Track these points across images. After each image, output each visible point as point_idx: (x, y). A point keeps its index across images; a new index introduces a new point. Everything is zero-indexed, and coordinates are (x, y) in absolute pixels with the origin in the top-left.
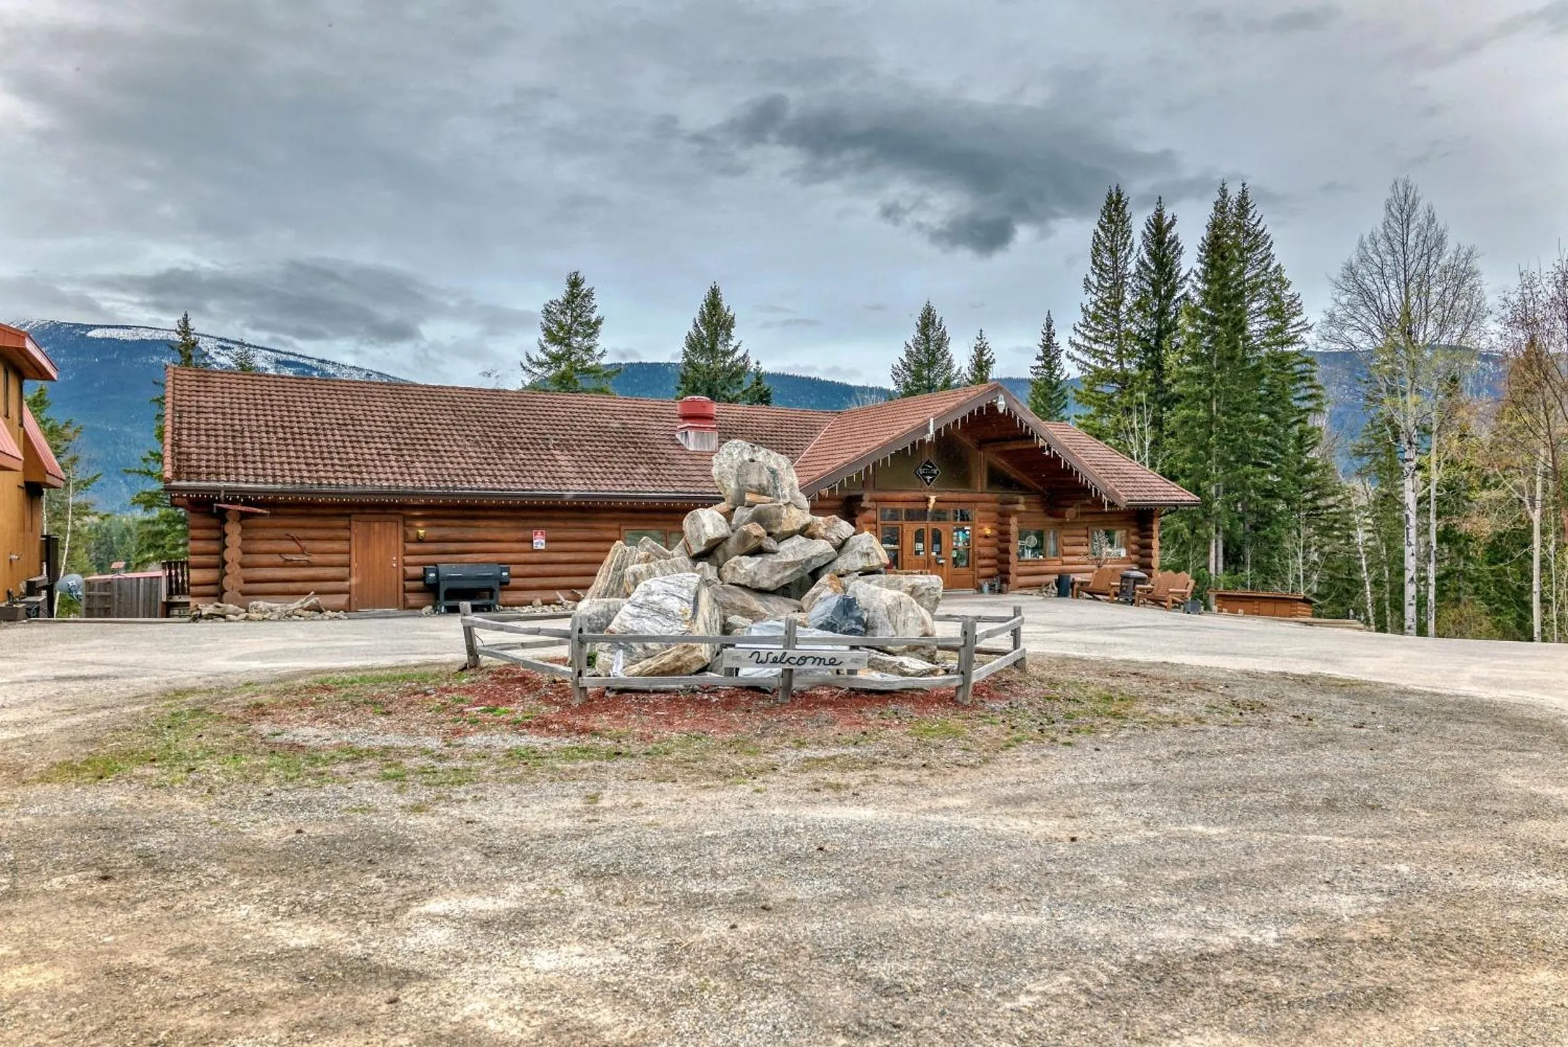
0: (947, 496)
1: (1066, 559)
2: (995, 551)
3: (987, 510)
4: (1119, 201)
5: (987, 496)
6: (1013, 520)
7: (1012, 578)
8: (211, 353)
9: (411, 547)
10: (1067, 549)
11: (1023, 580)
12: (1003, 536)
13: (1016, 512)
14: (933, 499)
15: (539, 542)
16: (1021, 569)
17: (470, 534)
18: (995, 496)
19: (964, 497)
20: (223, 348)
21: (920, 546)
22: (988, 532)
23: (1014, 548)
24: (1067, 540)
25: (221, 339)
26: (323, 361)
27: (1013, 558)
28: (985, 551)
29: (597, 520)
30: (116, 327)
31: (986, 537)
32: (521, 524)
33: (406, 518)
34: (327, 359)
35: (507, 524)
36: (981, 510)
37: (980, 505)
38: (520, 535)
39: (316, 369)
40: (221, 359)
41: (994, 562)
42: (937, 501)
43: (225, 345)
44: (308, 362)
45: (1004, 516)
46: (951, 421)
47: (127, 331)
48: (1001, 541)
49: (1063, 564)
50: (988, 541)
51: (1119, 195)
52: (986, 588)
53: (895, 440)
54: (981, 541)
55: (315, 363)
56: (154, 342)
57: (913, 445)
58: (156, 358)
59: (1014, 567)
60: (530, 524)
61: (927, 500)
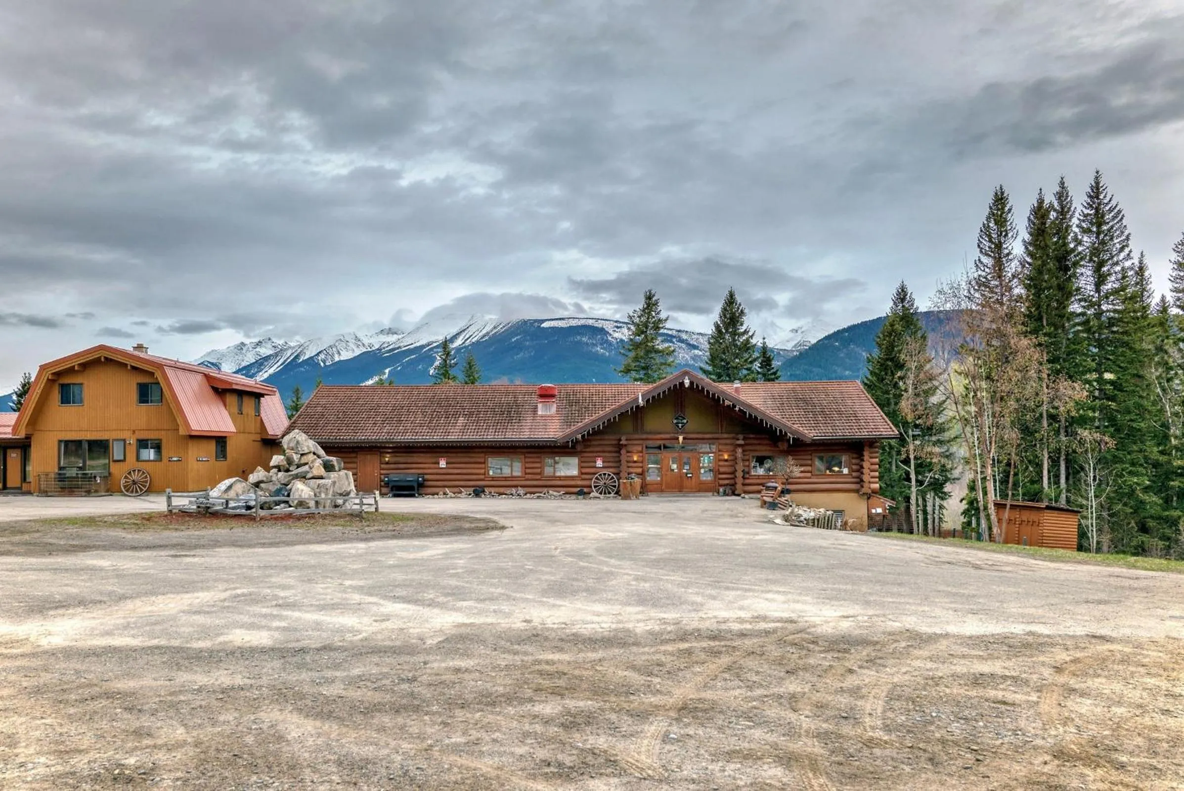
2: (730, 469)
3: (726, 444)
5: (725, 436)
6: (738, 450)
7: (739, 486)
8: (611, 332)
9: (383, 466)
12: (734, 459)
13: (741, 445)
14: (681, 438)
15: (443, 464)
17: (410, 460)
19: (708, 435)
20: (618, 327)
21: (674, 466)
22: (726, 457)
23: (739, 467)
25: (616, 322)
26: (679, 331)
27: (739, 474)
28: (725, 469)
29: (475, 452)
31: (726, 461)
32: (434, 455)
33: (381, 453)
34: (682, 329)
35: (428, 455)
36: (721, 444)
37: (720, 441)
38: (434, 460)
39: (674, 337)
40: (616, 335)
41: (729, 476)
42: (684, 439)
43: (619, 325)
44: (670, 332)
45: (734, 447)
46: (656, 394)
50: (726, 463)
53: (621, 407)
54: (720, 463)
55: (674, 333)
56: (578, 326)
57: (632, 409)
58: (579, 338)
59: (739, 480)
60: (438, 455)
61: (678, 439)
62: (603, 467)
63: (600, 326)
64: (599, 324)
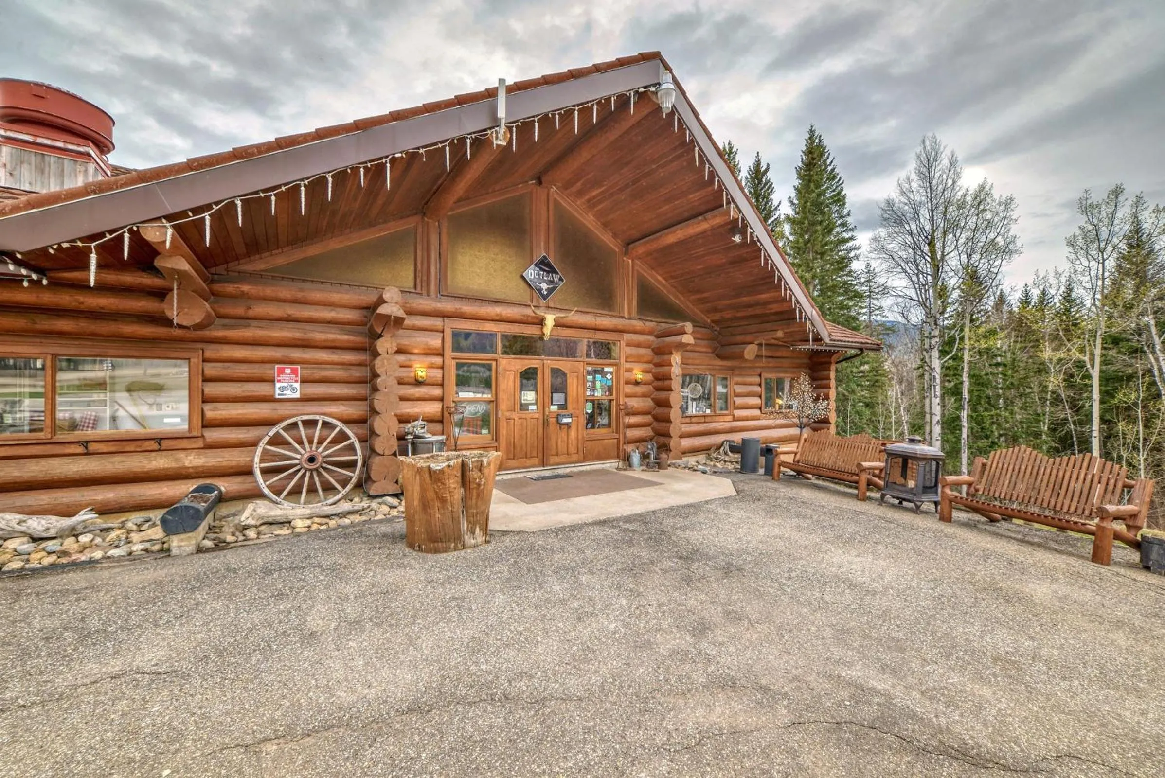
0: (574, 317)
1: (737, 413)
2: (648, 403)
3: (638, 345)
5: (638, 324)
6: (676, 359)
7: (673, 443)
10: (739, 401)
11: (686, 443)
12: (661, 382)
13: (681, 346)
14: (550, 320)
16: (686, 428)
18: (650, 325)
19: (606, 321)
21: (529, 396)
22: (639, 376)
23: (676, 397)
24: (739, 389)
27: (675, 413)
28: (635, 403)
31: (637, 383)
36: (628, 345)
37: (627, 337)
41: (648, 419)
42: (558, 324)
45: (661, 353)
48: (658, 389)
49: (735, 419)
50: (639, 390)
52: (636, 458)
54: (630, 389)
59: (677, 426)
61: (541, 322)
62: (305, 399)
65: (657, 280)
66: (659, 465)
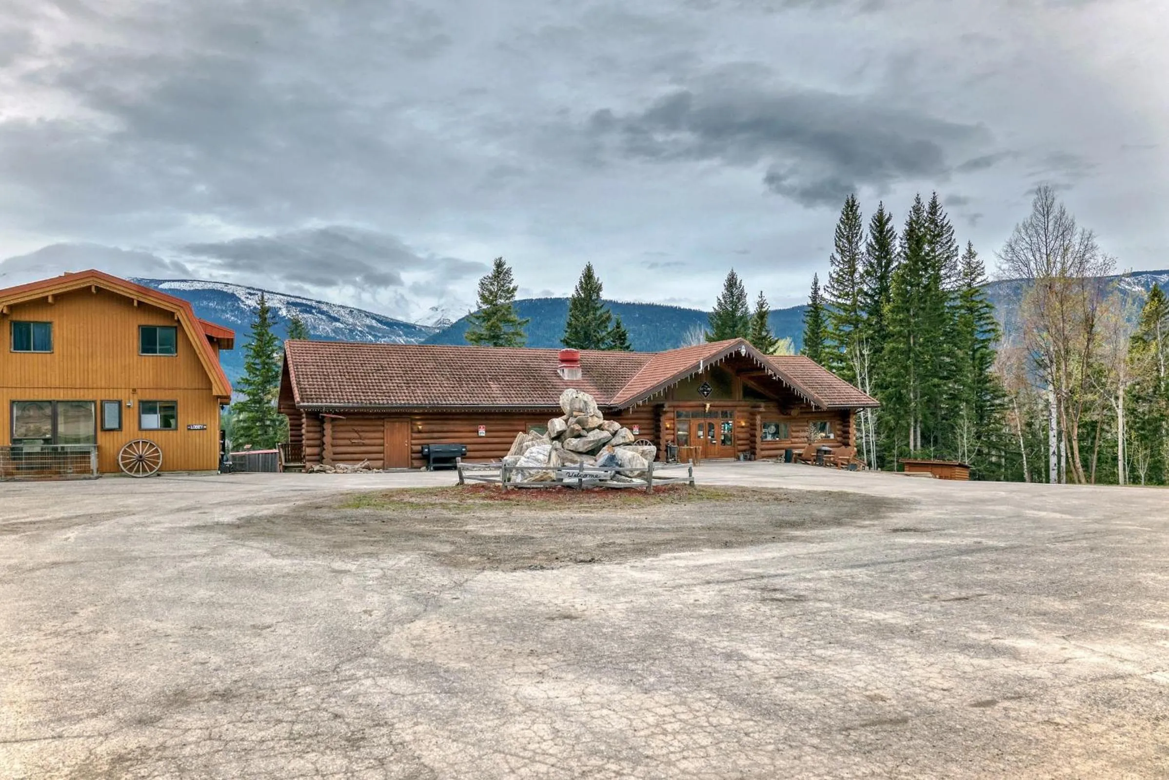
0: (717, 403)
1: (793, 440)
2: (748, 435)
3: (743, 411)
4: (853, 205)
5: (743, 403)
6: (758, 417)
7: (758, 451)
8: (243, 298)
9: (414, 435)
10: (794, 434)
11: (764, 453)
12: (752, 426)
13: (760, 413)
14: (708, 405)
15: (482, 432)
16: (763, 446)
17: (445, 428)
18: (748, 403)
19: (730, 404)
20: (250, 294)
21: (701, 433)
22: (743, 424)
23: (758, 434)
24: (794, 429)
25: (249, 288)
26: (319, 302)
27: (758, 440)
28: (741, 436)
30: (178, 281)
31: (743, 427)
32: (473, 422)
33: (412, 420)
34: (323, 300)
35: (465, 422)
36: (739, 411)
37: (738, 408)
38: (472, 428)
39: (315, 308)
40: (248, 302)
41: (748, 442)
42: (711, 406)
43: (252, 292)
44: (309, 303)
45: (753, 415)
46: (713, 362)
47: (185, 284)
48: (752, 429)
49: (792, 443)
50: (743, 430)
51: (854, 201)
52: (742, 457)
53: (681, 373)
54: (739, 430)
55: (314, 304)
56: (204, 290)
57: (691, 376)
58: (205, 303)
59: (759, 446)
60: (478, 422)
61: (705, 406)
62: (640, 435)
63: (230, 291)
64: (229, 290)
65: (752, 384)
66: (750, 460)
